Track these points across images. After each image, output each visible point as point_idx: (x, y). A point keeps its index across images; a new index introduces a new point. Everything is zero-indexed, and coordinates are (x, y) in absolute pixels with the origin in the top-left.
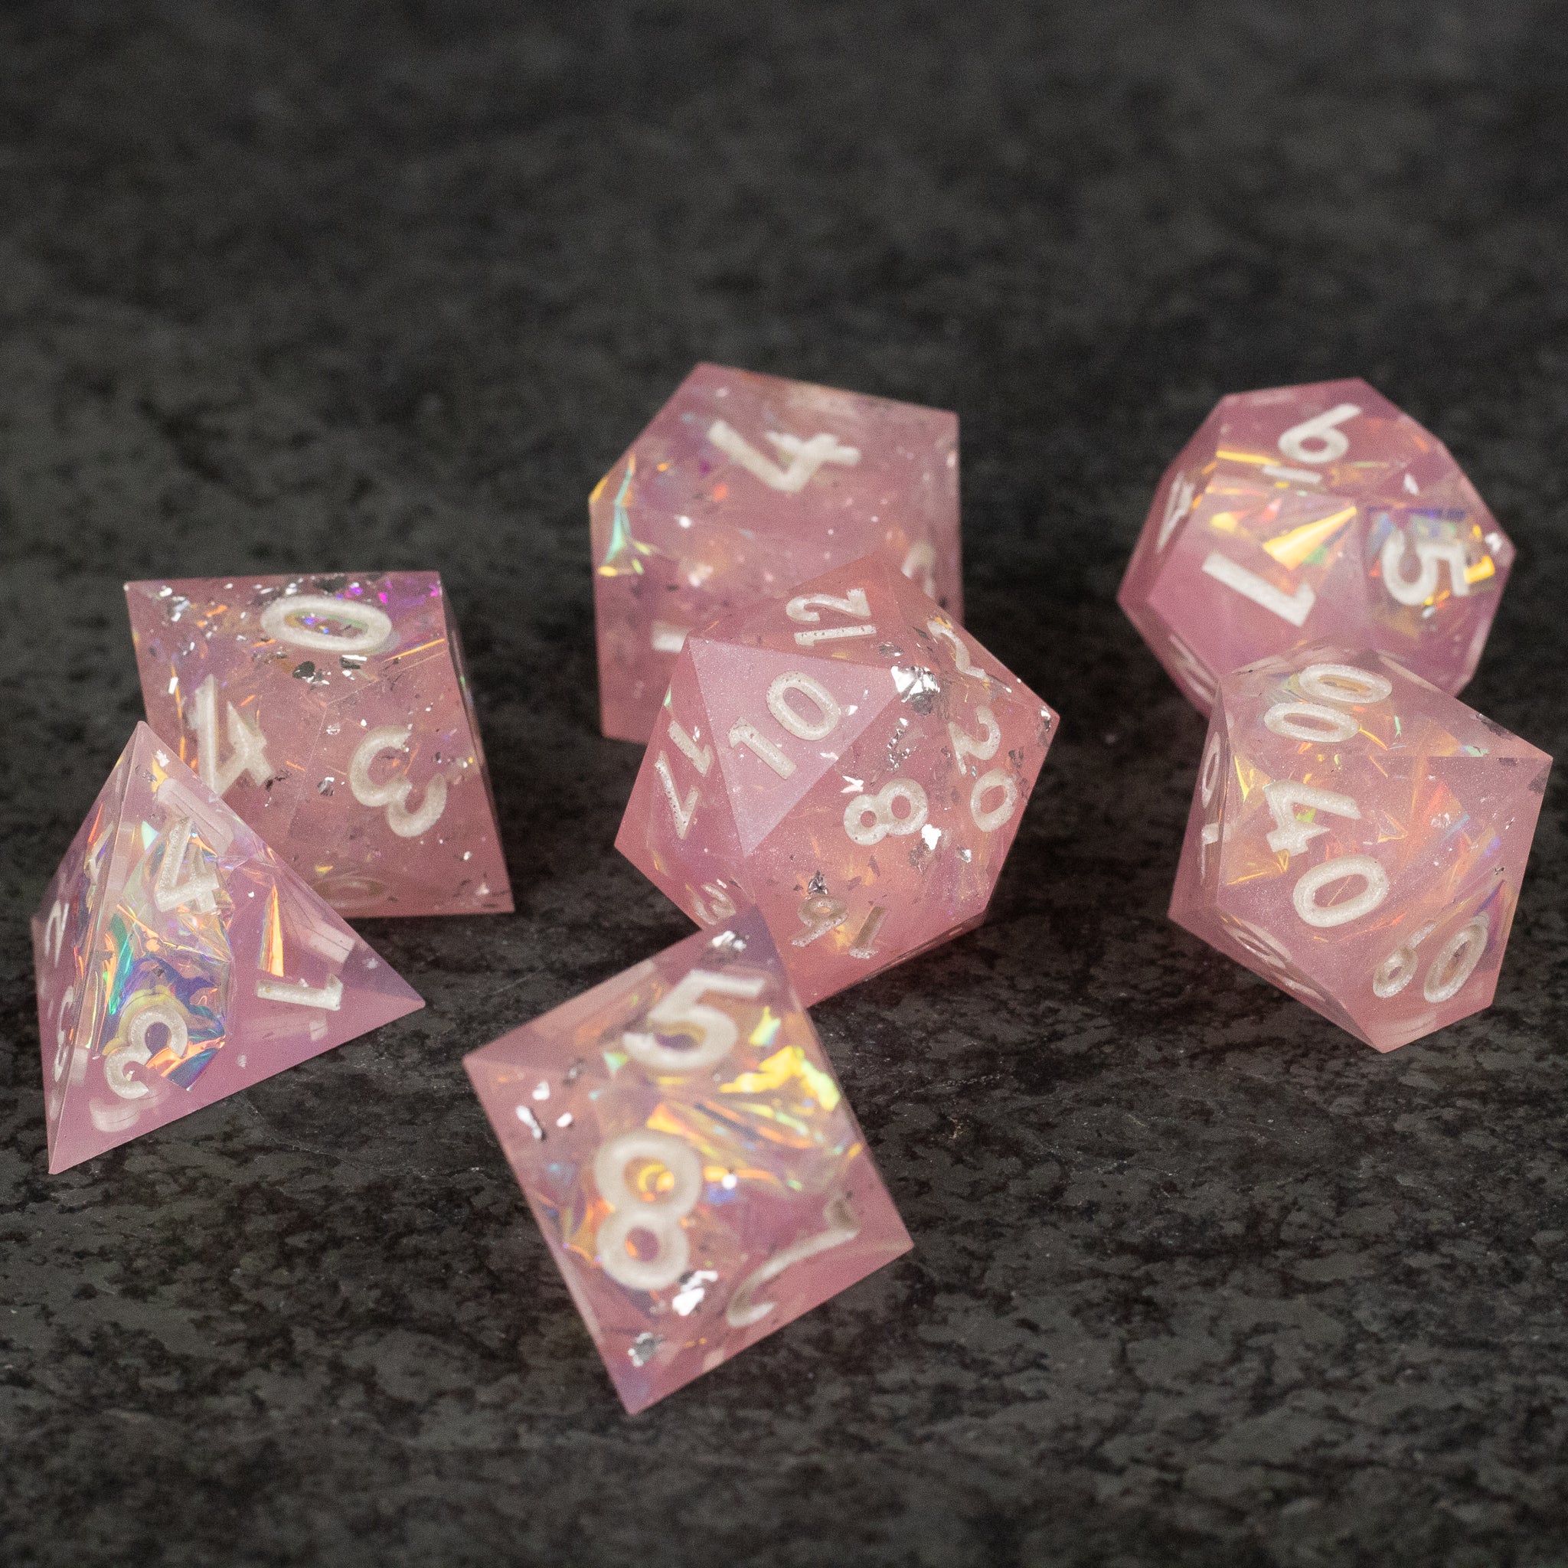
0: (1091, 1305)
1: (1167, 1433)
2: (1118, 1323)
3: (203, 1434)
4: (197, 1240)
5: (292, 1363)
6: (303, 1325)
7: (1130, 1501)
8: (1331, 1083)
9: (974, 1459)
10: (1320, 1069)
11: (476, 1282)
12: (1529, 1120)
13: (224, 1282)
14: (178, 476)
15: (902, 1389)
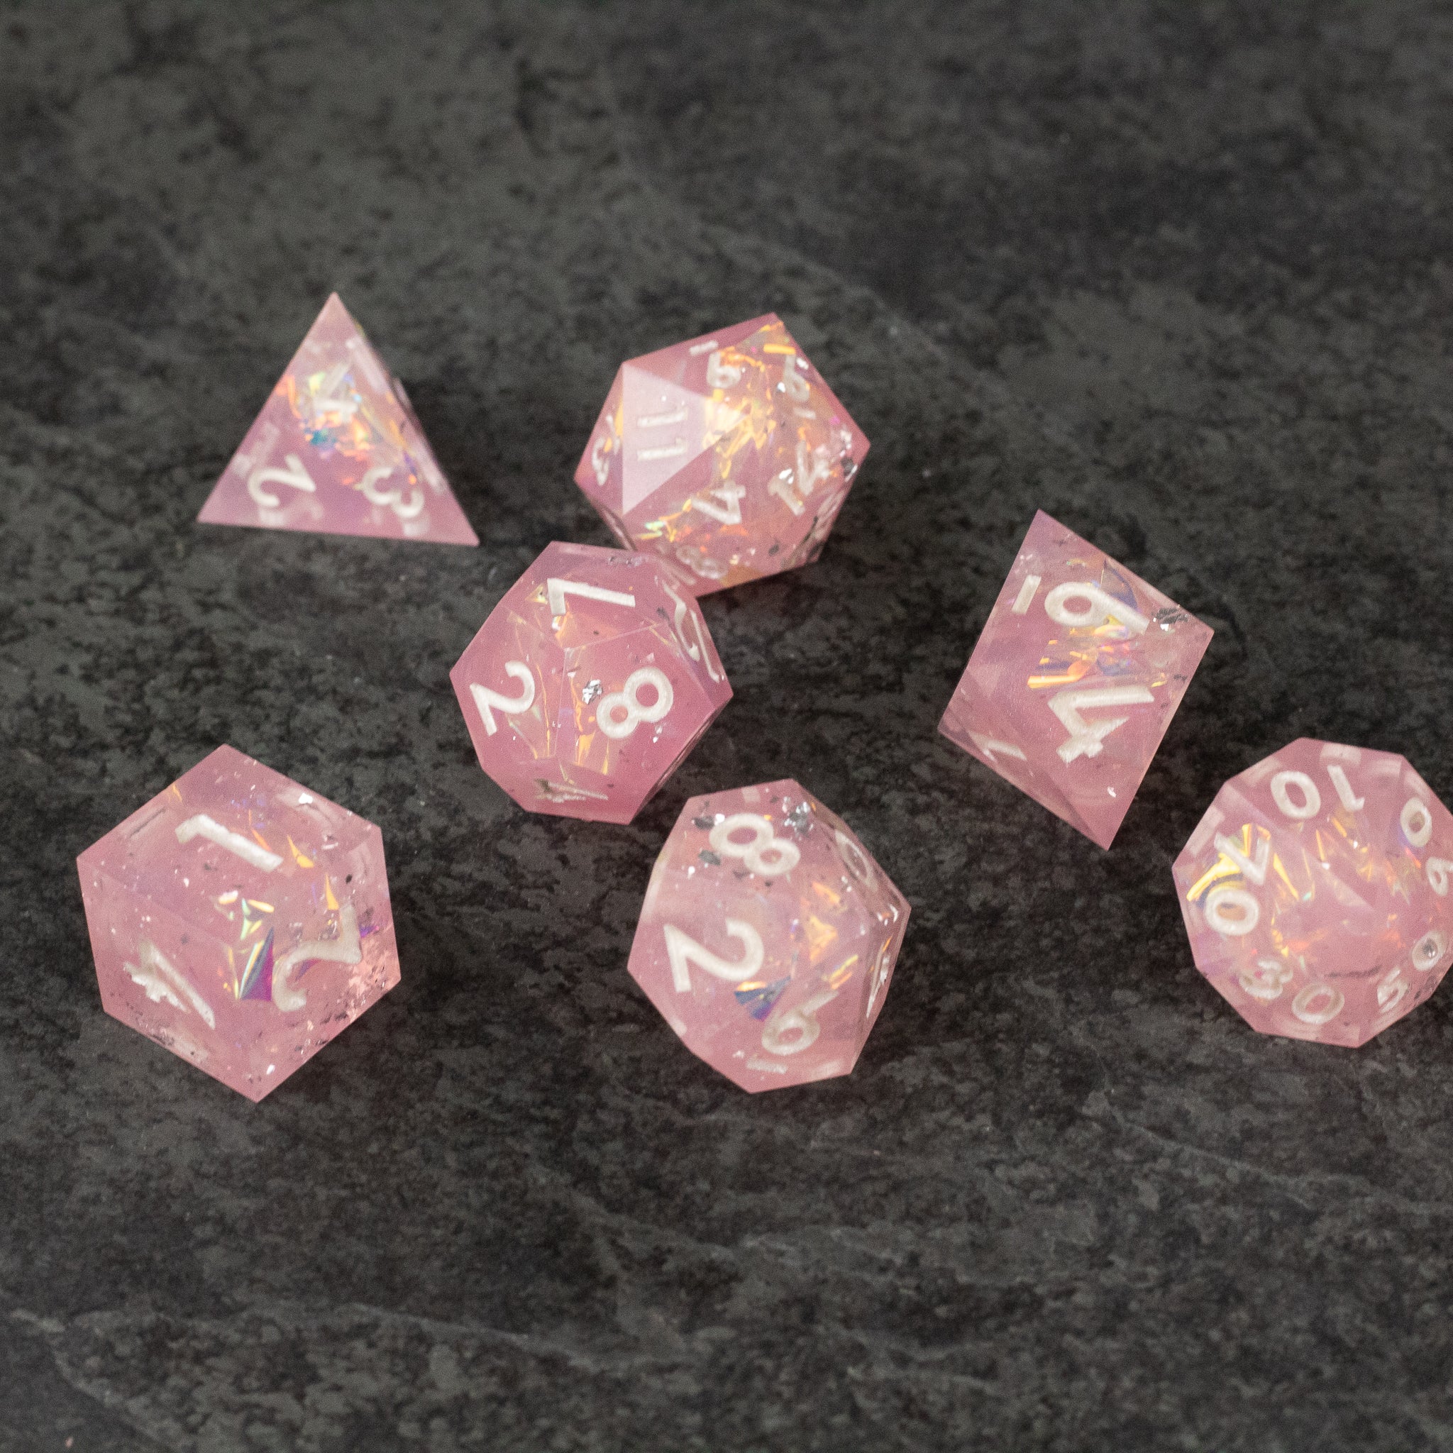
0: (610, 858)
1: (589, 955)
2: (616, 875)
3: (61, 781)
4: (144, 655)
5: (139, 749)
6: (163, 729)
7: (532, 992)
8: (868, 756)
9: (466, 935)
10: (869, 744)
11: (276, 731)
12: (968, 819)
13: (140, 686)
14: (507, 120)
15: (461, 878)
